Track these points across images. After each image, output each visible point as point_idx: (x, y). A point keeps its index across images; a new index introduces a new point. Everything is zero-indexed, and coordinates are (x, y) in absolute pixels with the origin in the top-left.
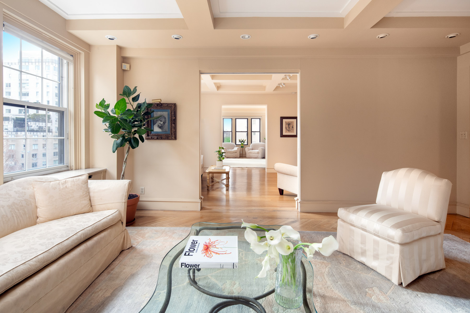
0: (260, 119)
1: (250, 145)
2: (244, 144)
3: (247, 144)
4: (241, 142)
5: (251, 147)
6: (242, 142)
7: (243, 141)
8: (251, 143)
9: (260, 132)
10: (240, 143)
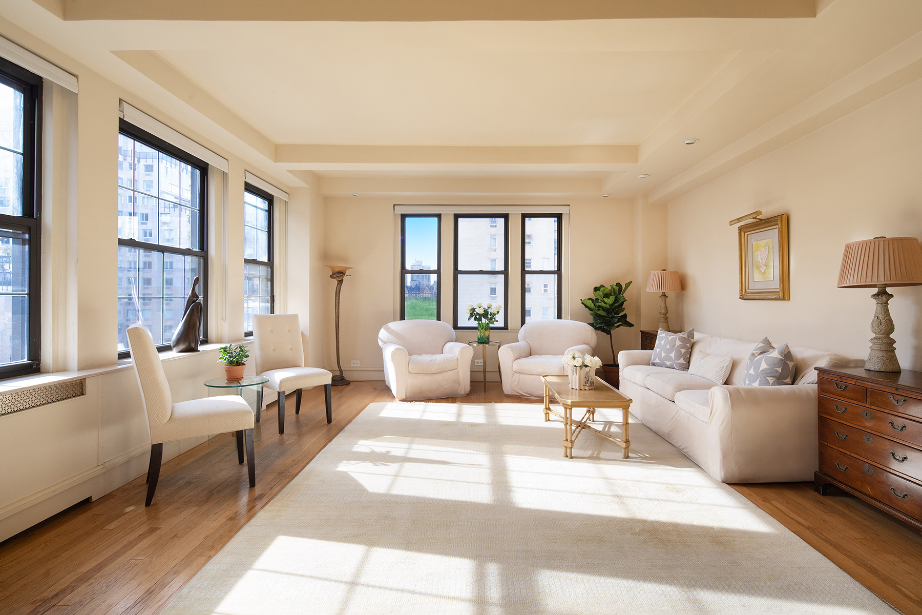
0: (559, 217)
1: (517, 331)
2: (491, 325)
3: (505, 328)
4: (480, 320)
5: (524, 339)
6: (484, 320)
7: (485, 314)
8: (523, 322)
9: (558, 272)
10: (473, 323)
